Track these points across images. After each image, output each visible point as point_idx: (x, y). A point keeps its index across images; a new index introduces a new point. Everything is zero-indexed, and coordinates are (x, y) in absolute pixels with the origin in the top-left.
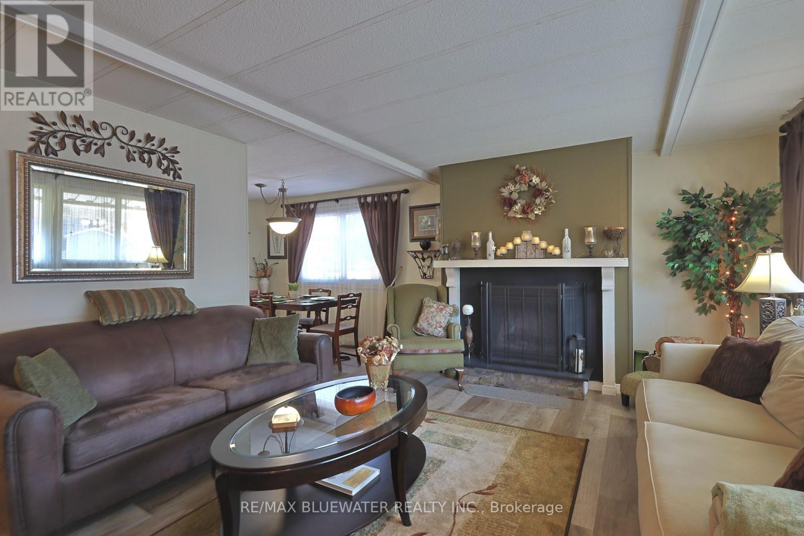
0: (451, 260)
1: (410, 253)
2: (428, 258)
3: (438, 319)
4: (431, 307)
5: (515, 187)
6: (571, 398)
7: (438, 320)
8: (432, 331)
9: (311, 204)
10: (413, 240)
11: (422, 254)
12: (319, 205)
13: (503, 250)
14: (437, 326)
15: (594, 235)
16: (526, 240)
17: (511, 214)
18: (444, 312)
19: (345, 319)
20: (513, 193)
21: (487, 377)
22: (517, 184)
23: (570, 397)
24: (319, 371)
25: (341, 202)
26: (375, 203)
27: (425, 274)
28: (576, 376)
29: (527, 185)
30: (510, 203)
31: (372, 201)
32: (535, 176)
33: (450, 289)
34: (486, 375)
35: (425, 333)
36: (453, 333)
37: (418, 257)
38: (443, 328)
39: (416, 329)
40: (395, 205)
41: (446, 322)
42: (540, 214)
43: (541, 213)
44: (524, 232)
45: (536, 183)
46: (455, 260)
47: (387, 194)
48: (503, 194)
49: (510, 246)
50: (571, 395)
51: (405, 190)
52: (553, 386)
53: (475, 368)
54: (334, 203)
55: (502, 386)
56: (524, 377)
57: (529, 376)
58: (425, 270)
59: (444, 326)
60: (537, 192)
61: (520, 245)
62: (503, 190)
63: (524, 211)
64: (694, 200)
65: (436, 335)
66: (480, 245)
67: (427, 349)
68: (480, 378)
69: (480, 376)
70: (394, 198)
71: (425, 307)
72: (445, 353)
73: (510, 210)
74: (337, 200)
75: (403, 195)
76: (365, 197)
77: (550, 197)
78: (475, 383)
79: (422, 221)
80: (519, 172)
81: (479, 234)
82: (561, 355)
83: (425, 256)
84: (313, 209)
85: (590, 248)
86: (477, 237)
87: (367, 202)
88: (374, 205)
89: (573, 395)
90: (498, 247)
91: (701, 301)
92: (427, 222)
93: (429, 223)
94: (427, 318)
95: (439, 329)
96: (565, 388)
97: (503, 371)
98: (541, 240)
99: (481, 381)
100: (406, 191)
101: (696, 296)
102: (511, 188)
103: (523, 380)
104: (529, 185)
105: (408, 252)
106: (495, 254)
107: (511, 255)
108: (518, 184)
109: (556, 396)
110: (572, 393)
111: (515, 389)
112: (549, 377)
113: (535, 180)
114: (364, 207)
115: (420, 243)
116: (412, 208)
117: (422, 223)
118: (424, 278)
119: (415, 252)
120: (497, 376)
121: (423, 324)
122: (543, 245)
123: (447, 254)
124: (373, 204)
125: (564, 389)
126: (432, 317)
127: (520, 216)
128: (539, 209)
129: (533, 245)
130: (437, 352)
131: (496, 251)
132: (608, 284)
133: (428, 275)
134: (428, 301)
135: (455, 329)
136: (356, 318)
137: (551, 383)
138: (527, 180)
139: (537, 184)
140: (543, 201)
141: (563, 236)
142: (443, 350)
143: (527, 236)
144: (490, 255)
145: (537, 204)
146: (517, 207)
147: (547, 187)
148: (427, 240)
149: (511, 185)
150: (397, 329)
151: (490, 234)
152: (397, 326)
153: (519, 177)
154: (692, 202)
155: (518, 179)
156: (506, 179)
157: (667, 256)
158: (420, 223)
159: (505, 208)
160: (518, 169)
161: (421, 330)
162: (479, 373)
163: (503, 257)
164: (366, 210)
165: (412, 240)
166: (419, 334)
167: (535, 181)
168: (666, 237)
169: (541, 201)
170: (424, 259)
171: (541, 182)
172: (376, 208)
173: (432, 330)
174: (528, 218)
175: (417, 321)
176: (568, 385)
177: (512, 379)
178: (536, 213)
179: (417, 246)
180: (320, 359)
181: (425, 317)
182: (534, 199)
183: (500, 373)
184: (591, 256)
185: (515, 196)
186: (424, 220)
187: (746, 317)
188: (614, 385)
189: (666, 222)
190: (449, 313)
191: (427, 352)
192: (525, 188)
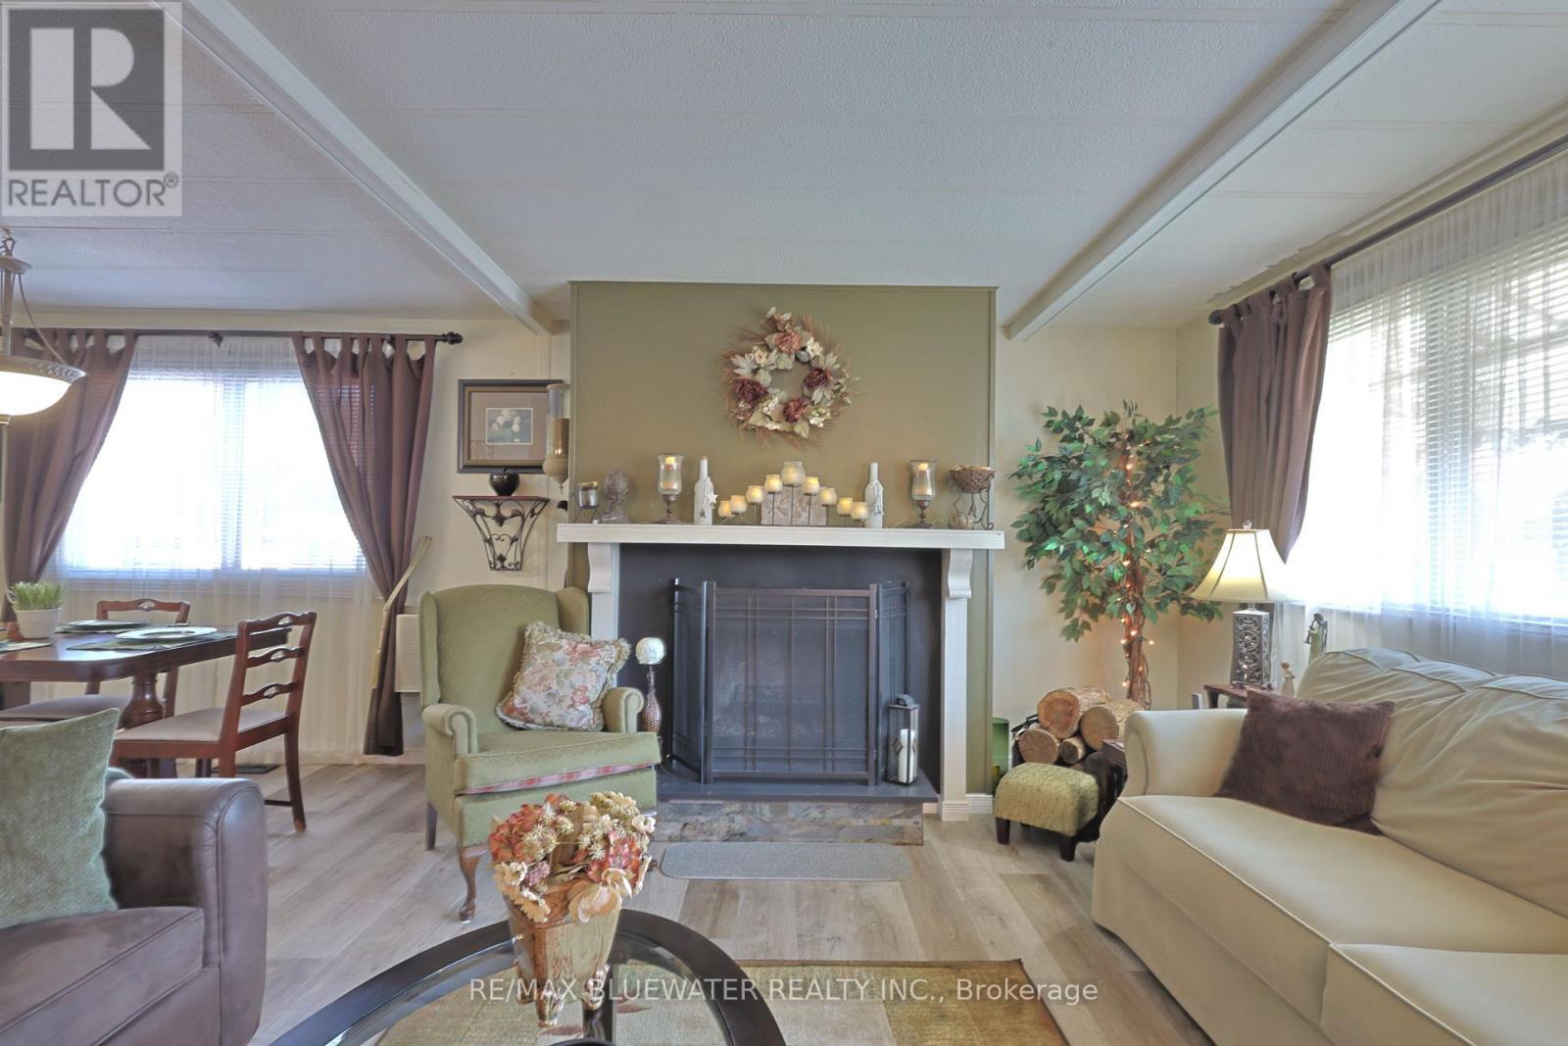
0: (601, 522)
1: (460, 501)
2: (513, 516)
3: (577, 680)
4: (551, 648)
5: (767, 357)
6: (897, 844)
7: (578, 684)
8: (561, 716)
9: (111, 338)
10: (469, 468)
11: (498, 506)
12: (143, 342)
13: (738, 504)
14: (577, 699)
15: (932, 481)
16: (790, 483)
17: (756, 420)
18: (593, 661)
19: (259, 695)
20: (761, 371)
21: (702, 819)
22: (770, 351)
23: (897, 840)
24: (215, 927)
25: (227, 342)
26: (354, 357)
27: (502, 559)
28: (903, 792)
29: (793, 357)
30: (754, 394)
31: (342, 354)
32: (812, 339)
33: (593, 596)
34: (700, 814)
35: (539, 720)
36: (623, 717)
37: (483, 514)
38: (591, 704)
39: (510, 711)
40: (419, 371)
41: (599, 688)
42: (822, 425)
43: (825, 422)
44: (786, 463)
45: (812, 355)
46: (614, 522)
47: (393, 340)
48: (737, 371)
49: (757, 494)
50: (899, 838)
51: (451, 334)
52: (861, 822)
53: (671, 801)
54: (208, 343)
55: (741, 836)
56: (794, 809)
57: (806, 804)
58: (500, 548)
59: (593, 696)
60: (817, 376)
61: (779, 493)
62: (738, 360)
63: (788, 414)
64: (1068, 426)
65: (573, 725)
66: (680, 491)
67: (565, 770)
68: (686, 824)
69: (684, 820)
70: (417, 351)
71: (534, 650)
72: (613, 775)
73: (751, 411)
74: (217, 336)
75: (441, 348)
76: (321, 338)
77: (842, 390)
78: (671, 839)
79: (495, 421)
80: (773, 325)
81: (676, 461)
82: (874, 746)
83: (506, 512)
84: (120, 353)
85: (924, 508)
86: (675, 468)
87: (326, 355)
88: (353, 365)
89: (903, 838)
90: (723, 494)
91: (1069, 615)
92: (509, 424)
93: (516, 428)
94: (543, 679)
95: (582, 708)
96: (886, 821)
97: (744, 798)
98: (821, 484)
99: (687, 832)
100: (454, 339)
101: (1062, 605)
102: (757, 358)
103: (792, 816)
104: (797, 359)
105: (455, 497)
106: (715, 512)
107: (754, 515)
108: (775, 351)
109: (868, 845)
110: (900, 830)
111: (771, 841)
112: (850, 800)
113: (813, 348)
114: (315, 366)
115: (492, 478)
116: (465, 385)
117: (495, 426)
118: (494, 568)
119: (473, 500)
120: (728, 814)
121: (529, 694)
122: (829, 496)
123: (592, 507)
124: (348, 360)
125: (883, 825)
126: (557, 676)
127: (775, 427)
128: (821, 415)
129: (806, 494)
130: (591, 776)
131: (717, 506)
132: (957, 584)
133: (510, 559)
134: (543, 632)
135: (629, 705)
136: (295, 688)
137: (856, 816)
138: (795, 346)
139: (816, 357)
140: (828, 397)
141: (868, 481)
142: (607, 769)
143: (794, 475)
144: (703, 514)
145: (816, 403)
146: (771, 406)
147: (838, 366)
148: (509, 471)
149: (759, 352)
150: (468, 720)
151: (705, 464)
152: (468, 711)
153: (775, 336)
154: (1062, 430)
155: (772, 339)
156: (743, 338)
157: (1018, 530)
158: (491, 424)
159: (741, 405)
160: (772, 318)
161: (522, 714)
162: (682, 811)
163: (735, 520)
164: (322, 376)
165: (465, 467)
166: (518, 724)
167: (812, 351)
168: (1026, 492)
169: (824, 396)
170: (500, 520)
171: (826, 353)
172: (355, 372)
173: (562, 712)
174: (793, 433)
175: (509, 688)
176: (892, 814)
177: (764, 818)
178: (812, 422)
179: (481, 485)
180: (221, 878)
181: (538, 676)
182: (806, 391)
183: (736, 806)
184: (921, 524)
185: (764, 378)
186: (500, 420)
187: (1151, 643)
188: (964, 798)
189: (1031, 463)
190: (607, 662)
191: (564, 780)
192: (787, 362)
